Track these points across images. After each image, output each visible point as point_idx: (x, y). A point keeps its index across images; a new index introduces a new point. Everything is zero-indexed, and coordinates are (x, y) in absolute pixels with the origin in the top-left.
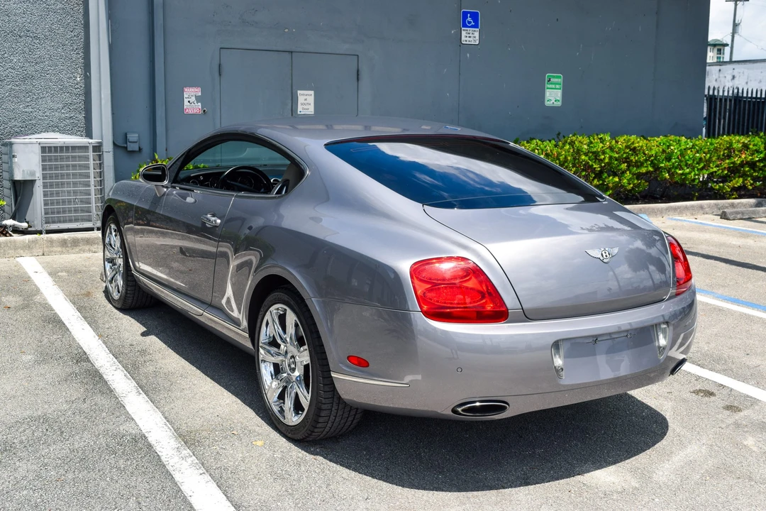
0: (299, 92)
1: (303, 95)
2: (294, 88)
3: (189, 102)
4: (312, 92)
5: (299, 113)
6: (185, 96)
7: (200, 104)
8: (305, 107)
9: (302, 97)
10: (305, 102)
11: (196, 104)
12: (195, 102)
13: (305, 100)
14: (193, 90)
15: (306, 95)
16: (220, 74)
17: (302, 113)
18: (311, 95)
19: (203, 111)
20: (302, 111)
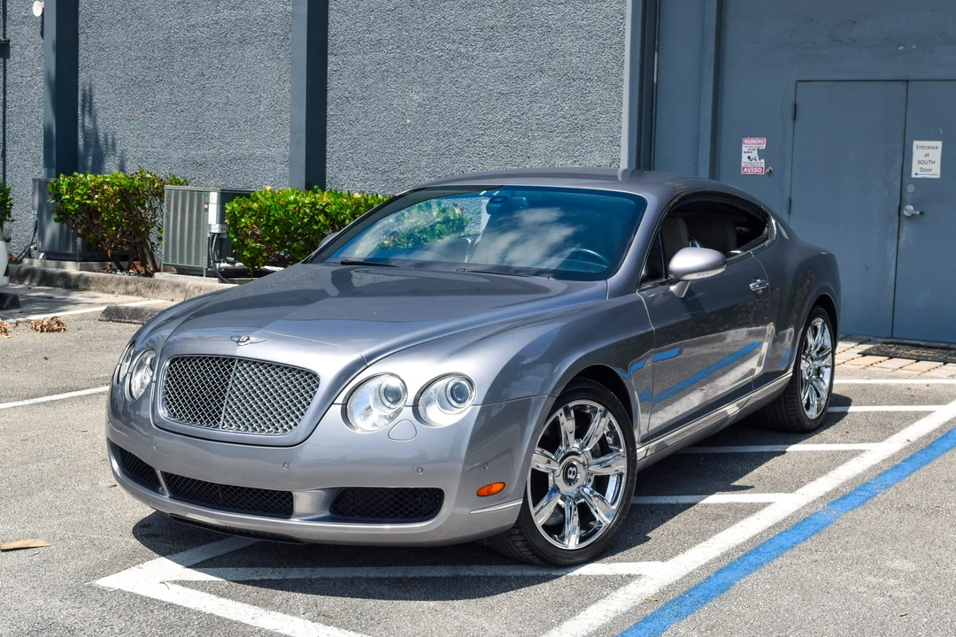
0: (916, 143)
1: (923, 147)
2: (908, 136)
3: (749, 157)
4: (939, 144)
5: (913, 176)
6: (744, 149)
7: (763, 161)
8: (924, 166)
9: (921, 150)
10: (926, 159)
11: (758, 161)
12: (757, 158)
13: (926, 155)
14: (755, 141)
15: (928, 148)
16: (794, 119)
17: (918, 176)
18: (937, 148)
19: (768, 170)
20: (919, 172)
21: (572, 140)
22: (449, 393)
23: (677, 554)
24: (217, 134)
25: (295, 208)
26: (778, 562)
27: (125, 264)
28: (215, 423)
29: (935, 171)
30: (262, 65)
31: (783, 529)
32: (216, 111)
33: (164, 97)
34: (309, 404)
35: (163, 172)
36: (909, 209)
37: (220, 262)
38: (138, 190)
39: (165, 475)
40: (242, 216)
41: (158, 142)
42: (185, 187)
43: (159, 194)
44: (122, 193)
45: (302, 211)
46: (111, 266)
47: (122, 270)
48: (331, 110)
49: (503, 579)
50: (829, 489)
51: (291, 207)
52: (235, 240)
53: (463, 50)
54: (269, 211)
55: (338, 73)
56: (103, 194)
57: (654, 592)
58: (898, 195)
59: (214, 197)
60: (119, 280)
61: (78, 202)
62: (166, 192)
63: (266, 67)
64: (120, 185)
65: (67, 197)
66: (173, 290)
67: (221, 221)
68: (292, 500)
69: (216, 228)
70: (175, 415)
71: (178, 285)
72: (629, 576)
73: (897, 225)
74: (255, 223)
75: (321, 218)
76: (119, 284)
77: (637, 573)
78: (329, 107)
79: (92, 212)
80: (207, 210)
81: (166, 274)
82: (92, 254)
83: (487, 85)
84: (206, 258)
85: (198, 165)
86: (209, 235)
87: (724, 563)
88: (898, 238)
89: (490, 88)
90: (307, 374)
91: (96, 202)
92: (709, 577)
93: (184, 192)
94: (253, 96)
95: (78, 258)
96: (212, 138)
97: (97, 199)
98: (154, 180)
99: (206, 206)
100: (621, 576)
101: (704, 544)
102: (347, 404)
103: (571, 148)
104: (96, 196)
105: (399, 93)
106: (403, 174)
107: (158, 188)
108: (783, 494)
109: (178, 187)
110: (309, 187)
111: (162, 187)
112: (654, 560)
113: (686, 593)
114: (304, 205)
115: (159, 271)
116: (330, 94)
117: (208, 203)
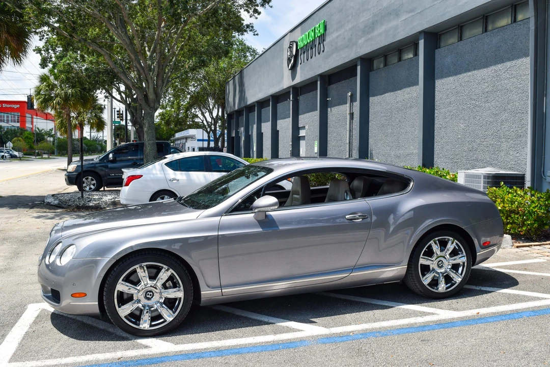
24: (403, 145)
31: (264, 345)
32: (403, 135)
48: (436, 133)
53: (477, 103)
72: (147, 346)
83: (485, 118)
105: (457, 124)
110: (424, 165)
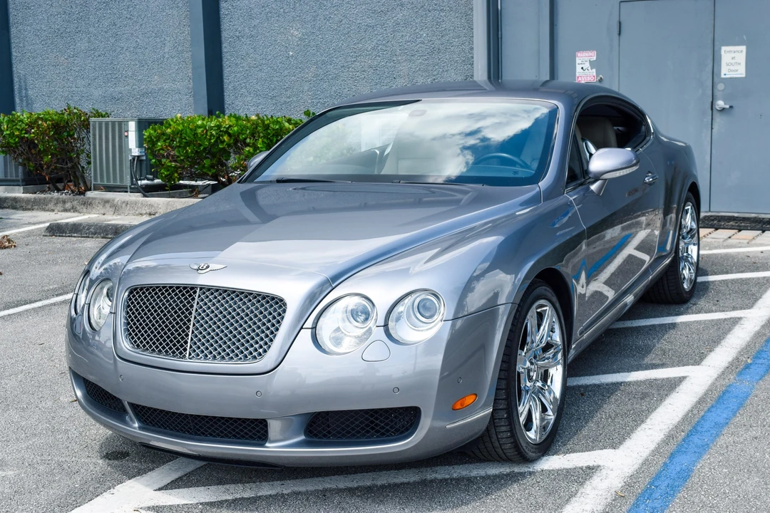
0: (724, 49)
1: (730, 52)
2: (716, 43)
3: (582, 68)
4: (743, 48)
5: (723, 76)
6: (578, 61)
8: (732, 68)
9: (728, 54)
10: (733, 61)
11: (590, 70)
12: (589, 68)
13: (733, 59)
14: (587, 55)
15: (735, 52)
16: (619, 34)
17: (727, 76)
18: (742, 51)
19: (599, 78)
20: (727, 73)
21: (431, 62)
22: (416, 310)
23: (624, 439)
24: (130, 74)
25: (203, 131)
26: (722, 441)
27: (60, 186)
28: (181, 353)
29: (740, 72)
30: (164, 14)
31: (709, 405)
32: (128, 54)
33: (82, 45)
34: (277, 329)
35: (87, 108)
36: (720, 104)
37: (141, 180)
38: (67, 123)
39: (132, 405)
40: (158, 140)
41: (80, 82)
42: (107, 119)
43: (86, 125)
44: (55, 127)
45: (209, 134)
46: (49, 187)
47: (58, 190)
48: (226, 47)
49: (470, 481)
50: (730, 359)
51: (199, 131)
52: (154, 161)
54: (181, 134)
55: (229, 17)
56: (38, 128)
57: (620, 485)
58: (710, 92)
59: (132, 126)
60: (58, 199)
61: (17, 136)
62: (91, 123)
63: (168, 15)
64: (53, 120)
65: (8, 132)
66: (104, 206)
67: (140, 145)
68: (266, 426)
69: (136, 152)
70: (138, 346)
71: (107, 201)
72: (589, 468)
73: (711, 117)
74: (169, 146)
75: (226, 138)
76: (57, 203)
77: (595, 464)
78: (224, 45)
79: (31, 144)
80: (127, 137)
81: (96, 192)
82: (33, 179)
83: (356, 19)
84: (129, 177)
85: (115, 100)
86: (130, 158)
87: (672, 447)
88: (712, 128)
89: (358, 22)
90: (273, 299)
91: (33, 135)
92: (665, 464)
93: (107, 123)
94: (158, 40)
95: (20, 183)
96: (126, 77)
97: (33, 133)
98: (80, 114)
99: (126, 134)
100: (581, 468)
101: (643, 426)
102: (316, 327)
103: (430, 68)
104: (33, 130)
105: (282, 30)
106: (289, 98)
107: (84, 120)
108: (691, 367)
109: (101, 119)
110: (211, 113)
111: (88, 119)
112: (605, 448)
113: (651, 484)
114: (211, 128)
115: (90, 190)
116: (224, 34)
117: (127, 131)
